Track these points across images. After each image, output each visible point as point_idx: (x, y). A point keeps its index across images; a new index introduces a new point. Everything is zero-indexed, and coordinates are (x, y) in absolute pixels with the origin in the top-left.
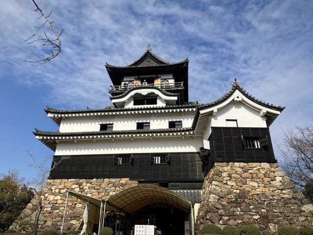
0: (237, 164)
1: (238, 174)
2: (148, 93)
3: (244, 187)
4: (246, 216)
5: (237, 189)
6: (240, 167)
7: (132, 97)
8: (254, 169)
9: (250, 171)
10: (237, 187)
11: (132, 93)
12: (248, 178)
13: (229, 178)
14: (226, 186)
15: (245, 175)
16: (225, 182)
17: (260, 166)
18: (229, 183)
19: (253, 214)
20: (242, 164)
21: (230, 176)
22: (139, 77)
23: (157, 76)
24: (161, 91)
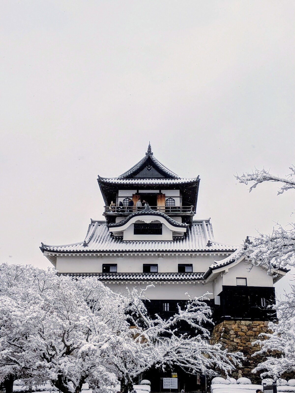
0: (243, 322)
1: (243, 332)
2: (152, 221)
3: (247, 344)
4: (246, 369)
5: (241, 346)
6: (245, 325)
7: (133, 223)
8: (258, 327)
9: (254, 329)
10: (241, 344)
12: (252, 336)
13: (235, 336)
14: (232, 343)
15: (249, 333)
16: (232, 339)
17: (263, 324)
18: (235, 340)
19: (252, 367)
20: (248, 323)
21: (236, 333)
22: (138, 191)
23: (160, 191)
24: (168, 220)
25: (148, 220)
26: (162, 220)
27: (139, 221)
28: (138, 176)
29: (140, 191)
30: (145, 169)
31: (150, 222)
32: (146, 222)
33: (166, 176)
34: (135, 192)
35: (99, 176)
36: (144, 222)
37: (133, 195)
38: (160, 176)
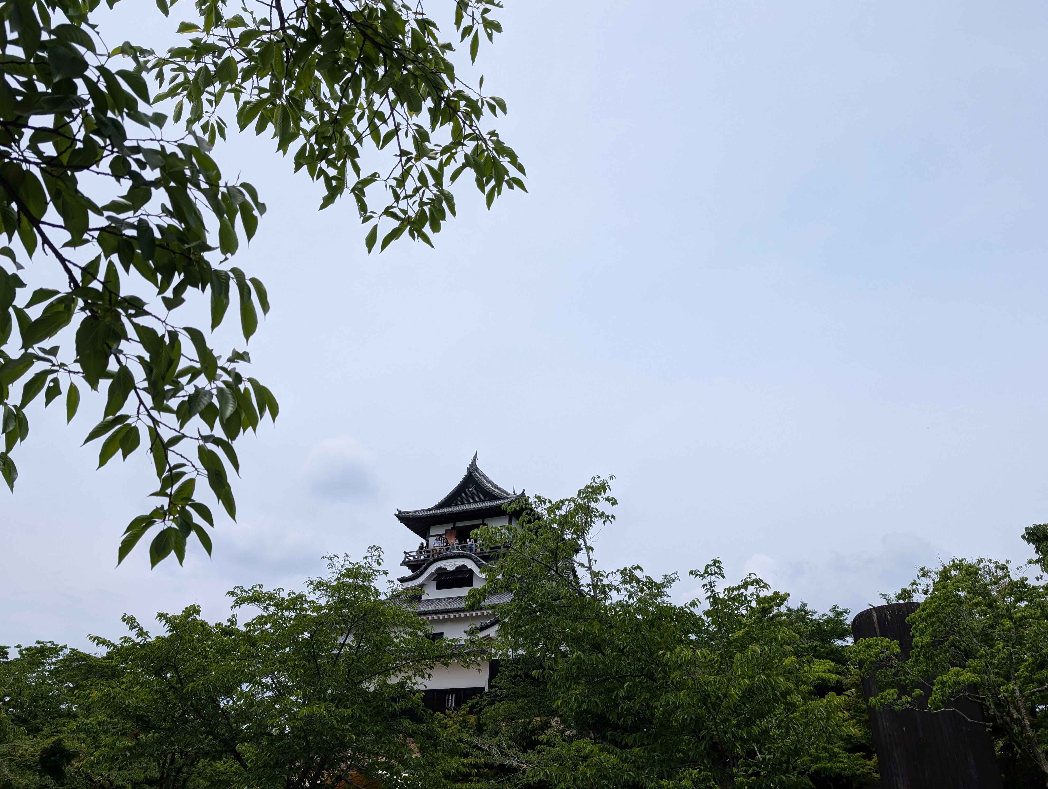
2: (457, 568)
7: (432, 574)
11: (432, 569)
22: (454, 525)
23: (483, 521)
24: (476, 562)
25: (451, 565)
26: (470, 564)
27: (440, 569)
28: (456, 503)
29: (458, 524)
30: (466, 492)
31: (454, 568)
32: (448, 569)
33: (492, 496)
34: (449, 527)
35: (397, 510)
36: (446, 569)
37: (446, 530)
38: (484, 497)
